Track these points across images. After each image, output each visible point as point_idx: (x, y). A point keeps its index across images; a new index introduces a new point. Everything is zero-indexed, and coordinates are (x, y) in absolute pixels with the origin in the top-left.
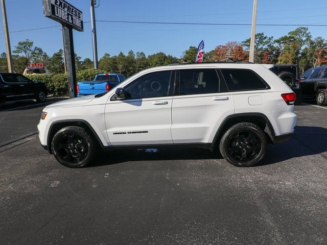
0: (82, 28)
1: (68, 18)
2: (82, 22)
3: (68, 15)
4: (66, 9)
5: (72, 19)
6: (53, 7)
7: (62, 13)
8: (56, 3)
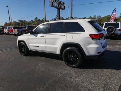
0: (65, 9)
1: (58, 6)
2: (64, 7)
3: (59, 5)
4: (58, 3)
5: (60, 6)
6: (52, 3)
7: (56, 5)
8: (54, 1)
